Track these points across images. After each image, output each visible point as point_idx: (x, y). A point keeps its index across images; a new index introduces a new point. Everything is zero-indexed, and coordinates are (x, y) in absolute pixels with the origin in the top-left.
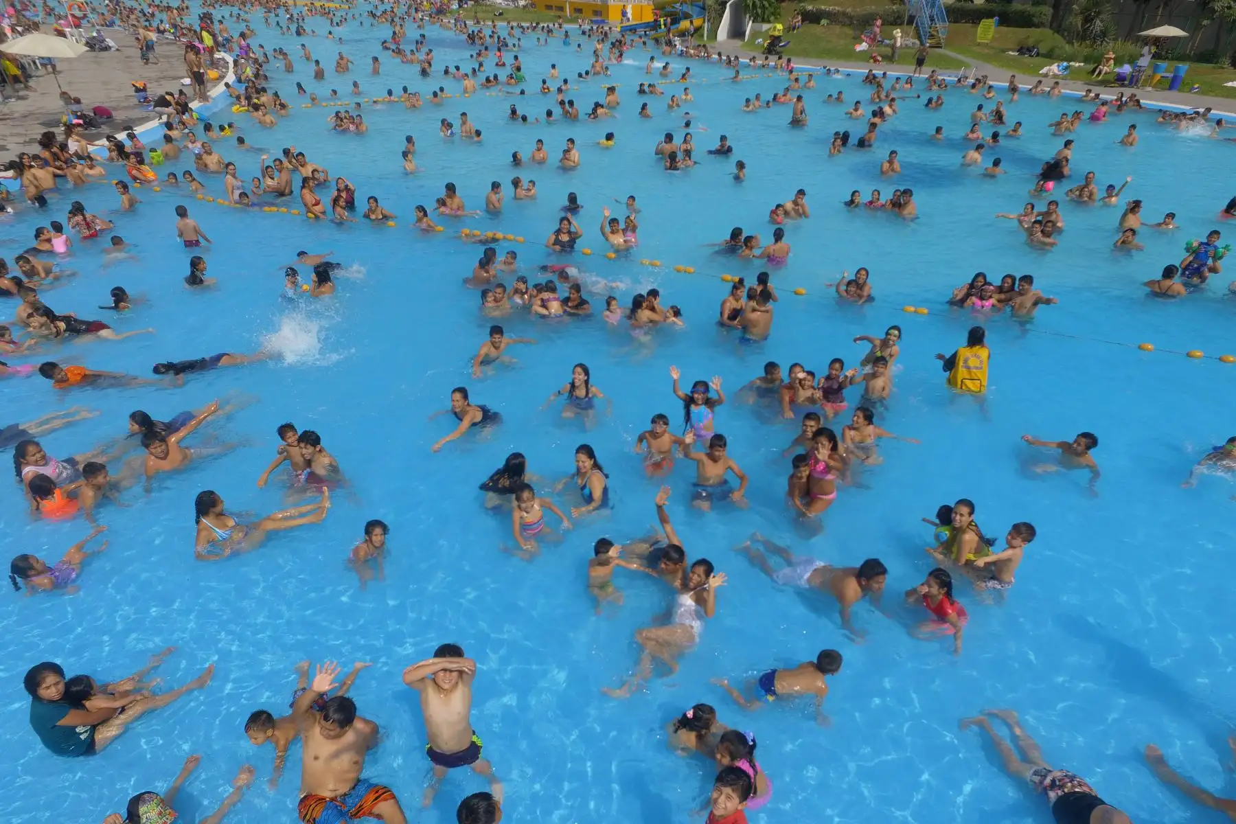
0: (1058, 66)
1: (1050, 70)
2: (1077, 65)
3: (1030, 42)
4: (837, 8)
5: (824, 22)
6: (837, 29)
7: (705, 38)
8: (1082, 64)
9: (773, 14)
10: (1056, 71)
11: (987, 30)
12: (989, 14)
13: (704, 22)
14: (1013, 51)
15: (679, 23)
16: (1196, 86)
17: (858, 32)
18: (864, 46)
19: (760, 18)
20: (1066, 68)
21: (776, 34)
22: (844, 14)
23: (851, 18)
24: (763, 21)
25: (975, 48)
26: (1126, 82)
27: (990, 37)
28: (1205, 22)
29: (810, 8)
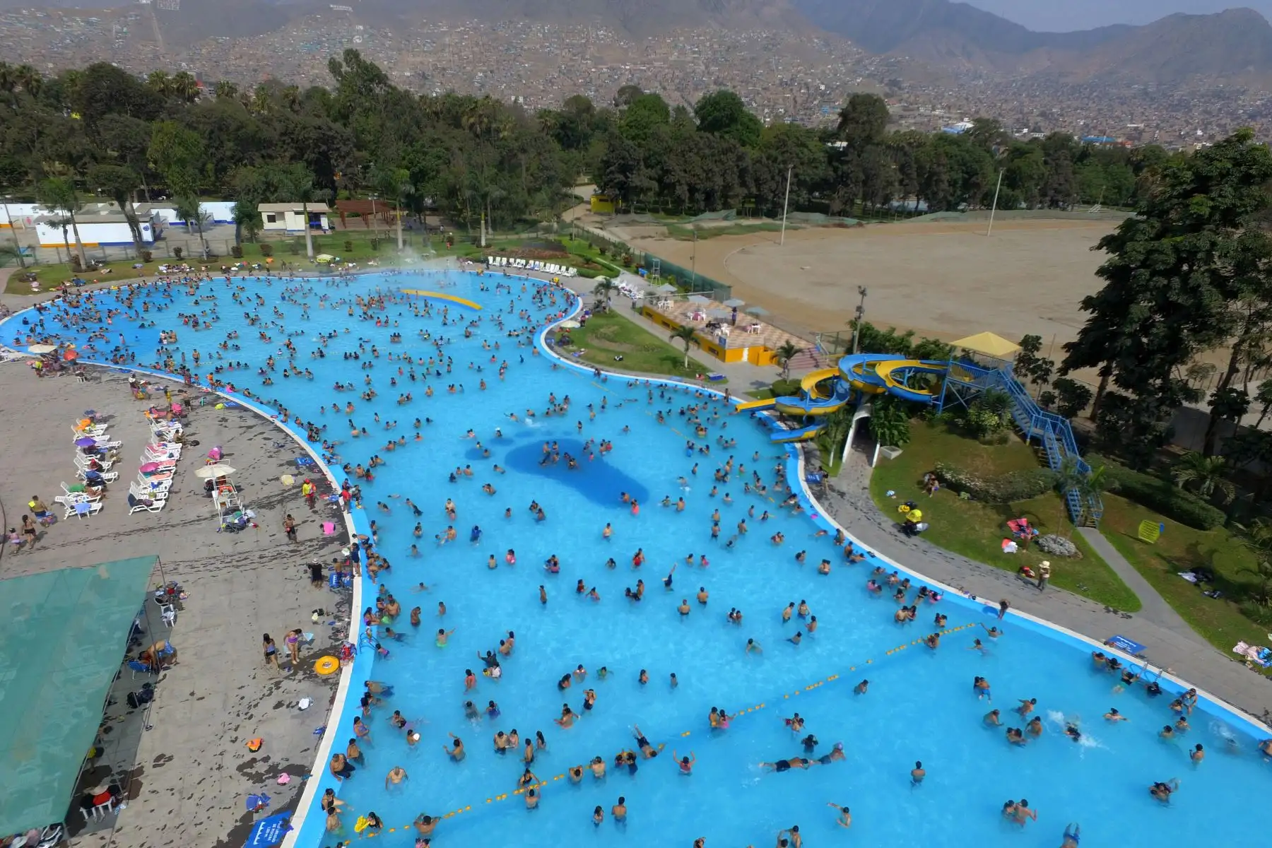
4: (977, 482)
5: (964, 494)
6: (979, 508)
17: (1004, 518)
18: (1012, 547)
19: (888, 442)
22: (987, 491)
23: (995, 497)
24: (893, 445)
29: (948, 475)
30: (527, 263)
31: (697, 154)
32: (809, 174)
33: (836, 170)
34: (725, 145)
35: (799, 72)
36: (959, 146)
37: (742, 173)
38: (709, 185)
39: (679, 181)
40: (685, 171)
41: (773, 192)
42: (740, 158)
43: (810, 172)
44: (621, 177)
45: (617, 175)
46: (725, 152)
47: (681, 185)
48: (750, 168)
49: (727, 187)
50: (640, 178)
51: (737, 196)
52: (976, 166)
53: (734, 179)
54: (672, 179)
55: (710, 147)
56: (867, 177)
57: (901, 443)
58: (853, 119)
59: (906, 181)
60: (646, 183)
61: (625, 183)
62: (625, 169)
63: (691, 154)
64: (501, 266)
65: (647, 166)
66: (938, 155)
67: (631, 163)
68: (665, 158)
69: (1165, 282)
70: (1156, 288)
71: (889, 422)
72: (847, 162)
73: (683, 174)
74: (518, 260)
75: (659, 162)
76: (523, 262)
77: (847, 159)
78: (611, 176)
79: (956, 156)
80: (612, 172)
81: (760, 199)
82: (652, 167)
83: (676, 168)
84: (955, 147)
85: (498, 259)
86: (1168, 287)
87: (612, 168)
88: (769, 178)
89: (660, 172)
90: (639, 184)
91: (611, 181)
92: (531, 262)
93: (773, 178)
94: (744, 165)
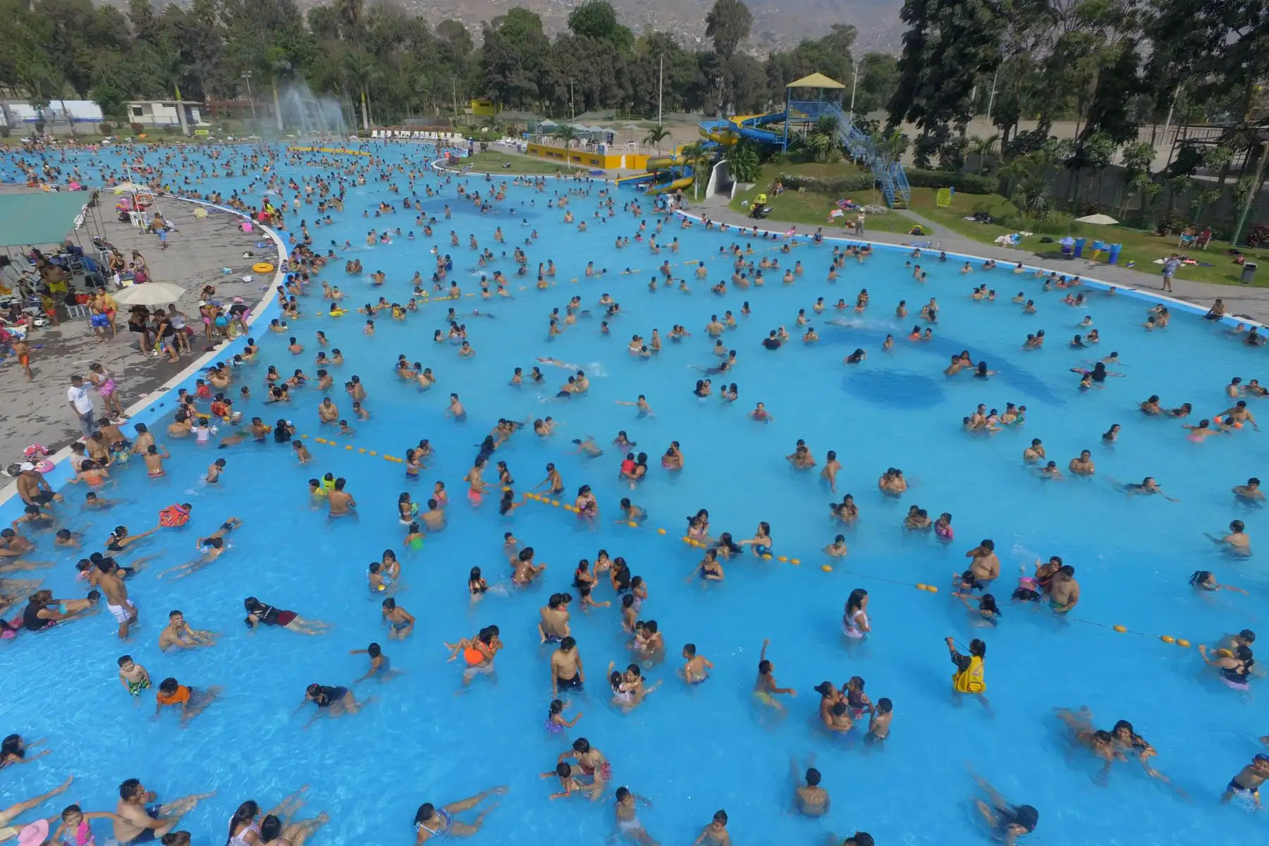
0: (1011, 237)
1: (1004, 240)
2: (1027, 234)
3: (983, 208)
4: (812, 178)
5: (802, 189)
6: (813, 196)
7: (696, 197)
8: (1031, 234)
9: (755, 175)
10: (1010, 242)
11: (945, 197)
12: (946, 183)
13: (694, 181)
14: (970, 216)
15: (671, 181)
16: (1132, 262)
17: (833, 200)
18: (838, 213)
19: (743, 179)
20: (1018, 239)
21: (761, 202)
22: (819, 183)
23: (825, 187)
24: (747, 181)
25: (935, 212)
26: (1071, 254)
27: (948, 203)
28: (1130, 194)
29: (789, 177)
30: (412, 134)
31: (573, 55)
32: (680, 75)
33: (706, 74)
34: (600, 47)
35: (675, 25)
36: (820, 50)
37: (619, 73)
38: (586, 86)
39: (557, 82)
40: (563, 72)
41: (650, 93)
42: (615, 59)
43: (682, 73)
44: (500, 78)
45: (496, 76)
46: (600, 54)
47: (559, 85)
48: (626, 69)
49: (605, 88)
50: (519, 79)
51: (615, 97)
52: (836, 69)
53: (610, 80)
54: (550, 80)
55: (585, 49)
56: (736, 77)
57: (754, 179)
58: (719, 22)
59: (773, 83)
60: (526, 84)
61: (504, 84)
62: (504, 69)
63: (568, 55)
64: (386, 138)
65: (525, 68)
66: (800, 58)
67: (509, 62)
68: (541, 60)
69: (951, 10)
70: (945, 17)
71: (743, 159)
72: (715, 65)
73: (560, 74)
74: (403, 132)
75: (536, 64)
76: (408, 133)
77: (715, 62)
78: (489, 76)
79: (818, 59)
80: (490, 73)
81: (638, 100)
82: (531, 70)
83: (554, 69)
84: (816, 51)
85: (382, 132)
86: (952, 14)
87: (490, 68)
88: (645, 78)
89: (538, 74)
90: (518, 84)
91: (490, 82)
92: (416, 133)
93: (648, 80)
94: (620, 66)
